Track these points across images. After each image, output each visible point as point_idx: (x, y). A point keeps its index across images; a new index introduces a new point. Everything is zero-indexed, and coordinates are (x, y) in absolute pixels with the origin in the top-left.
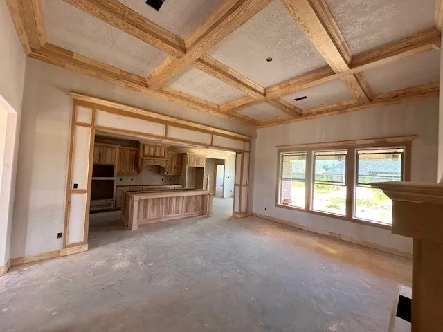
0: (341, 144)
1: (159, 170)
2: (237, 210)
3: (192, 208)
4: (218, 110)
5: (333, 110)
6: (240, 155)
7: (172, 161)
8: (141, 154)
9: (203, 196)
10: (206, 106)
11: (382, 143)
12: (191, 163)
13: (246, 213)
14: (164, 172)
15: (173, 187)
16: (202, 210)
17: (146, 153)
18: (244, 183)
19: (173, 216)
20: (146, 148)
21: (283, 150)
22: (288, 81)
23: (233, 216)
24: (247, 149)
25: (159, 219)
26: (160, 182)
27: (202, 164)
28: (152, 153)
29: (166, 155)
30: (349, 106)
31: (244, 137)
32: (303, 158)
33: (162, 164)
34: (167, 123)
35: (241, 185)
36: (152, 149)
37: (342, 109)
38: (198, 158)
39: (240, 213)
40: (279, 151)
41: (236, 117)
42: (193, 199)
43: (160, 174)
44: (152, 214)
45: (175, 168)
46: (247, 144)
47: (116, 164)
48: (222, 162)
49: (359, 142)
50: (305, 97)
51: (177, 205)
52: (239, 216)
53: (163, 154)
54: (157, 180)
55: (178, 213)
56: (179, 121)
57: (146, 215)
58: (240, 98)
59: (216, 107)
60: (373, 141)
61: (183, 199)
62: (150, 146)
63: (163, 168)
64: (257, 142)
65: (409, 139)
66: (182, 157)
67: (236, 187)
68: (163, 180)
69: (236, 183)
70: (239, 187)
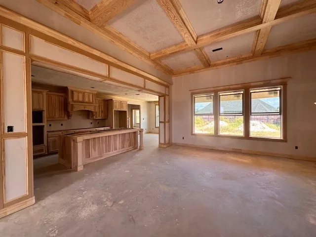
0: (240, 86)
1: (88, 114)
2: (162, 141)
3: (127, 143)
4: (149, 57)
5: (234, 61)
6: (162, 98)
7: (99, 106)
8: (70, 100)
9: (135, 133)
10: (140, 53)
11: (267, 84)
12: (116, 107)
13: (169, 143)
14: (93, 116)
15: (102, 129)
16: (135, 145)
17: (75, 98)
18: (167, 120)
19: (112, 153)
20: (75, 94)
22: (220, 30)
23: (159, 147)
24: (167, 93)
25: (101, 157)
26: (89, 126)
27: (125, 109)
28: (81, 99)
29: (94, 100)
30: (245, 59)
31: (165, 83)
32: (211, 98)
33: (90, 108)
34: (110, 64)
35: (164, 122)
36: (81, 95)
38: (121, 103)
39: (165, 144)
40: (192, 94)
41: (162, 67)
42: (127, 137)
43: (88, 118)
44: (94, 154)
45: (102, 112)
46: (167, 89)
47: (45, 109)
48: (137, 107)
49: (252, 84)
50: (221, 49)
51: (115, 143)
52: (165, 146)
53: (91, 101)
54: (87, 124)
55: (116, 150)
56: (119, 63)
57: (88, 155)
58: (172, 46)
59: (148, 54)
60: (262, 83)
61: (119, 136)
62: (79, 92)
63: (92, 112)
64: (173, 88)
65: (284, 80)
66: (108, 103)
67: (161, 124)
68: (91, 123)
69: (160, 121)
70: (163, 124)
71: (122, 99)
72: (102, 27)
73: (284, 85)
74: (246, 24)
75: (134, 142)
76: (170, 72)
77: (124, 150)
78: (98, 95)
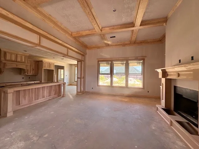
0: (124, 59)
1: (20, 71)
2: (79, 91)
3: (53, 93)
4: (71, 35)
5: (121, 45)
6: (79, 63)
7: (31, 65)
9: (60, 85)
10: (65, 31)
11: (136, 59)
12: (46, 67)
13: (83, 91)
14: (25, 72)
15: (33, 82)
16: (59, 93)
17: (8, 57)
19: (41, 100)
21: (100, 61)
22: (114, 26)
23: (77, 94)
24: (83, 60)
25: (30, 104)
27: (52, 68)
28: (13, 59)
29: (26, 61)
30: (126, 44)
31: (82, 53)
32: (109, 64)
33: (23, 67)
34: (41, 35)
35: (81, 78)
36: (13, 56)
37: (124, 45)
38: (50, 64)
39: (81, 92)
40: (98, 61)
41: (80, 42)
42: (53, 88)
43: (20, 74)
44: (24, 102)
45: (33, 70)
46: (83, 57)
49: (130, 58)
50: (115, 37)
51: (43, 93)
52: (80, 94)
53: (23, 60)
54: (19, 78)
55: (44, 97)
56: (49, 36)
57: (18, 103)
58: (87, 30)
59: (70, 33)
60: (134, 58)
62: (11, 54)
63: (24, 70)
64: (87, 56)
65: (144, 58)
66: (38, 64)
67: (78, 79)
68: (23, 78)
69: (78, 77)
70: (80, 79)
71: (50, 61)
72: (35, 8)
73: (144, 60)
74: (128, 26)
75: (59, 91)
76: (85, 46)
77: (51, 98)
78: (30, 57)
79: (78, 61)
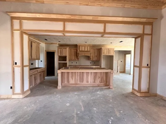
1: (88, 58)
2: (136, 88)
8: (78, 50)
12: (105, 52)
13: (148, 92)
14: (90, 59)
17: (81, 50)
20: (81, 48)
24: (148, 32)
25: (76, 84)
26: (89, 64)
27: (112, 54)
28: (83, 50)
29: (91, 50)
33: (88, 55)
34: (64, 21)
35: (140, 67)
36: (83, 48)
38: (109, 50)
39: (139, 91)
45: (96, 56)
47: (67, 55)
51: (87, 78)
52: (138, 94)
53: (89, 50)
54: (88, 63)
55: (88, 82)
61: (91, 74)
62: (82, 46)
66: (98, 50)
67: (135, 68)
68: (91, 63)
69: (135, 65)
70: (138, 68)
75: (105, 80)
77: (95, 84)
79: (136, 38)
